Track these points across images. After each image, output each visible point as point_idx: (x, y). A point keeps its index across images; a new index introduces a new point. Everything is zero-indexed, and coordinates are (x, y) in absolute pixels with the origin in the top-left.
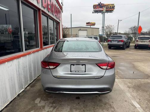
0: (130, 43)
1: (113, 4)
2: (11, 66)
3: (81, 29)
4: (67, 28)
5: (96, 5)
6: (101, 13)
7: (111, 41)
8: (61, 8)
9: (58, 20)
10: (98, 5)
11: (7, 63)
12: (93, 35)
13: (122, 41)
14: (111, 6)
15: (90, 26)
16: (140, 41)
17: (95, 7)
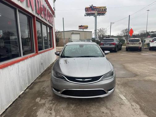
0: (121, 45)
1: (105, 7)
2: (12, 69)
3: (73, 32)
4: (59, 32)
5: (88, 8)
6: (93, 16)
7: (103, 44)
8: (53, 13)
9: (51, 25)
10: (90, 8)
11: (9, 66)
12: (86, 39)
13: (114, 44)
14: (103, 9)
15: (83, 29)
16: (131, 43)
17: (87, 9)
